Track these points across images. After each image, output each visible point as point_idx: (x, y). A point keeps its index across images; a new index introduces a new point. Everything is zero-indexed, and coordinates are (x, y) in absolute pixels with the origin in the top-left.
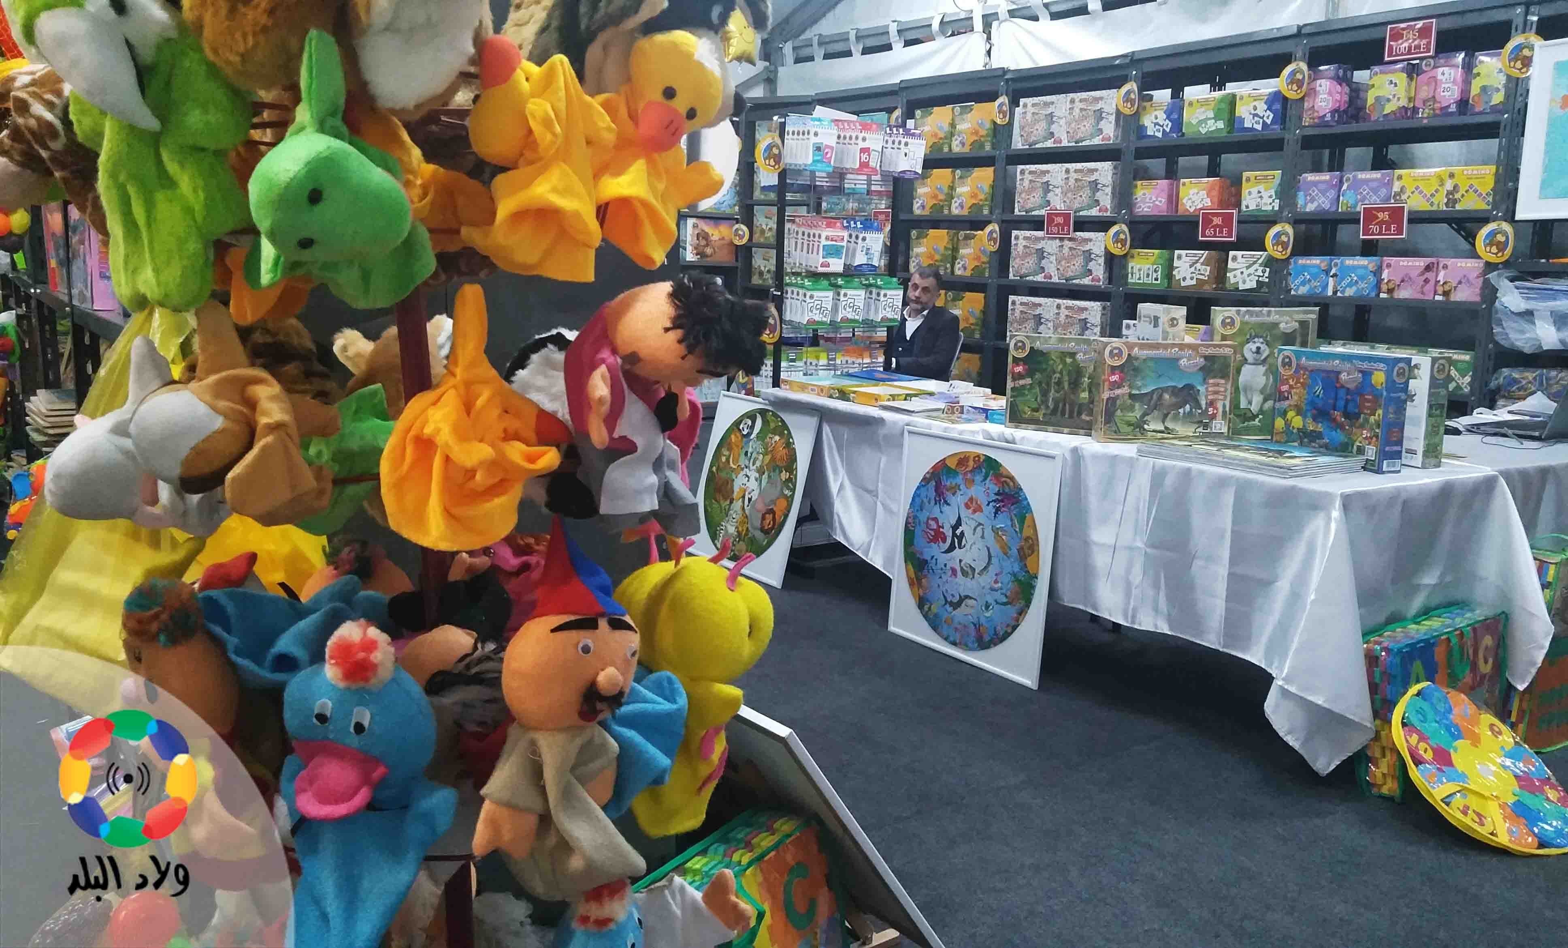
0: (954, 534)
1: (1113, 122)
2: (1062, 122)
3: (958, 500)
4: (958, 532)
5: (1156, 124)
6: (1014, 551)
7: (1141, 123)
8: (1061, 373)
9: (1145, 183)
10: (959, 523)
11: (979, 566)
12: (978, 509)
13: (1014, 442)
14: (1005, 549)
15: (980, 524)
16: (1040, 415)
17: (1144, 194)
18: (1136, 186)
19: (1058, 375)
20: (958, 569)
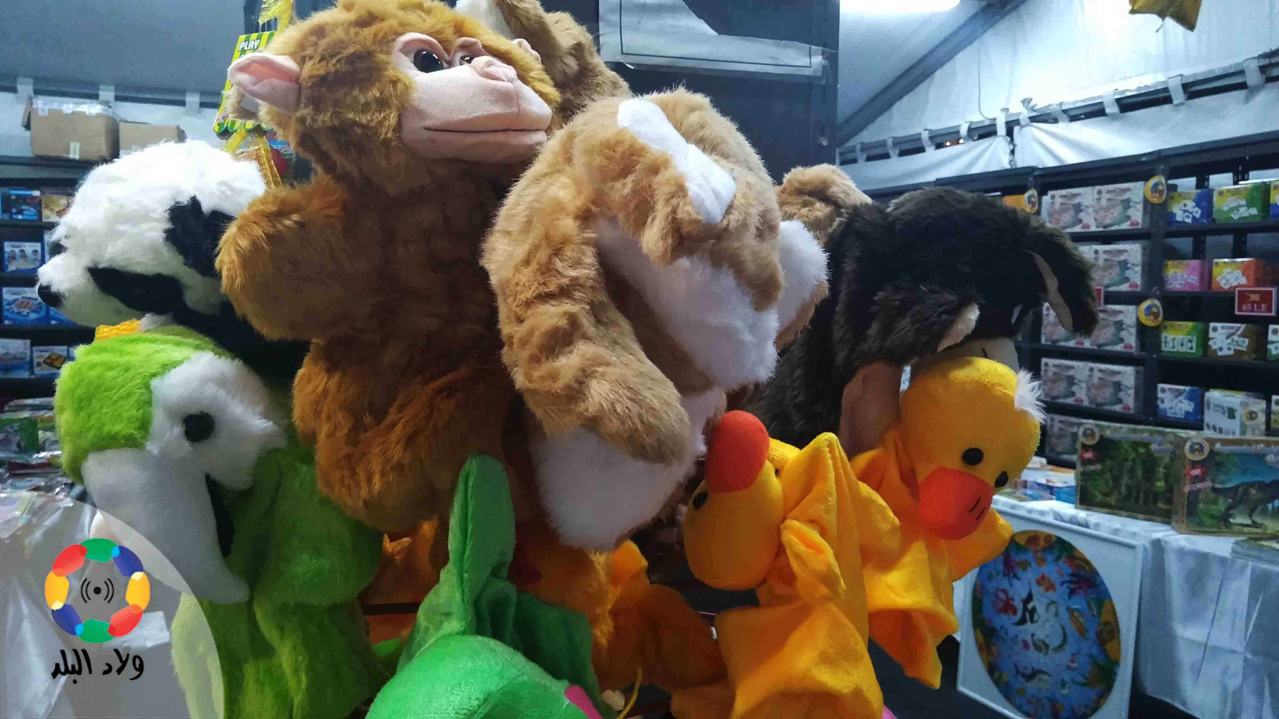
0: (1025, 609)
1: (1141, 209)
2: (1090, 210)
3: (1029, 576)
4: (1030, 606)
5: (1185, 211)
6: (1092, 634)
7: (1169, 210)
8: (1134, 461)
9: (1176, 263)
10: (1030, 598)
11: (1054, 642)
12: (1051, 587)
13: (1087, 526)
14: (1082, 631)
15: (1053, 602)
16: (1112, 500)
17: (1176, 273)
18: (1167, 265)
19: (1130, 463)
20: (1031, 643)
